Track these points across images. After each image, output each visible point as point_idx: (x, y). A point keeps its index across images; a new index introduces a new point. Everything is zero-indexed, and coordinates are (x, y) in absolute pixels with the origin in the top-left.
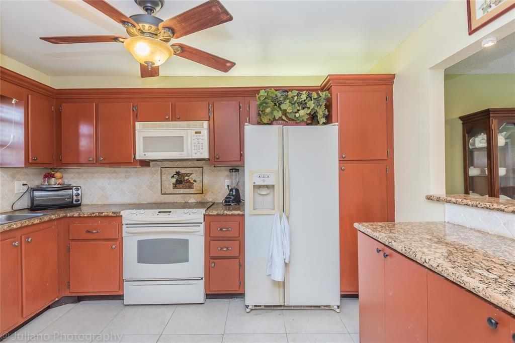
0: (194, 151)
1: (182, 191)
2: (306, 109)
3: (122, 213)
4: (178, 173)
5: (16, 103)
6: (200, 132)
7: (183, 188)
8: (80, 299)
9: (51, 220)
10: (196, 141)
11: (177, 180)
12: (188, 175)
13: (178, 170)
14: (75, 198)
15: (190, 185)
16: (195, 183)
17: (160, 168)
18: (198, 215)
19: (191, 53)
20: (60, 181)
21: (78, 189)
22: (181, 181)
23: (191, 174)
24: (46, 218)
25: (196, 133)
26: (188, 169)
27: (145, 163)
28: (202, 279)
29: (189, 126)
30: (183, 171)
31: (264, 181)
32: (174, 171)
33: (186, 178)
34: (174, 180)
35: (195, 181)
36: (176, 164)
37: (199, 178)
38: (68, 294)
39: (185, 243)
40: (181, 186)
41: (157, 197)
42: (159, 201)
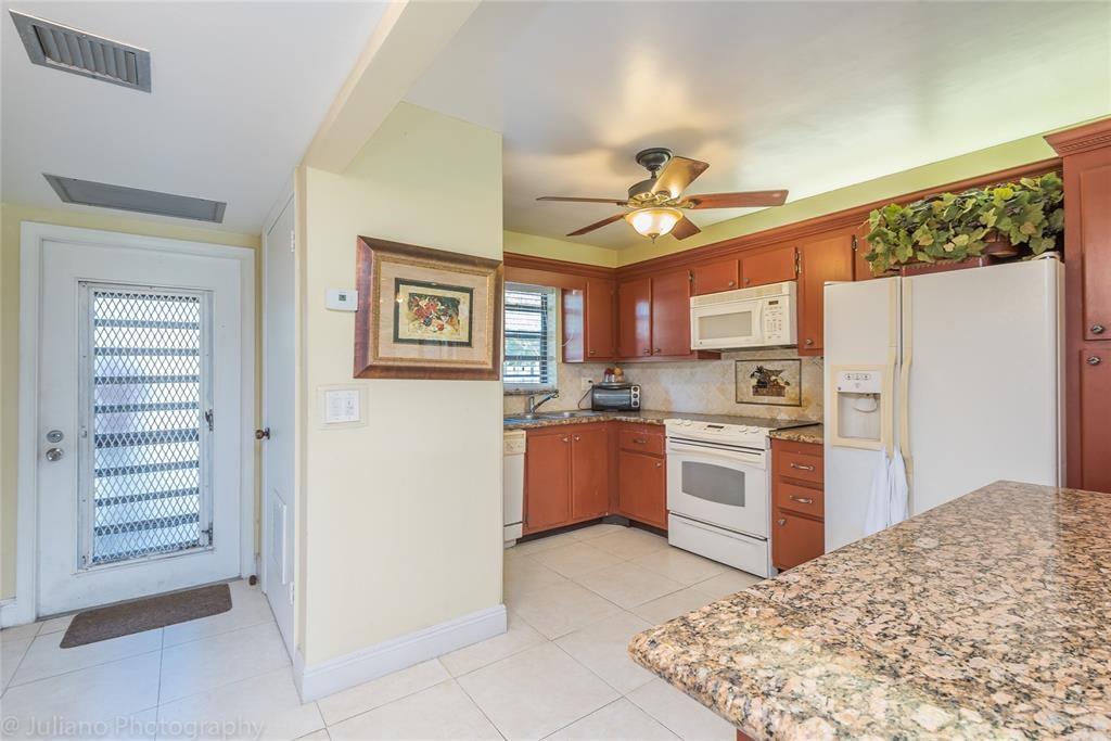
0: (767, 334)
1: (766, 399)
2: (981, 228)
3: (665, 422)
4: (760, 370)
5: (577, 293)
6: (777, 302)
7: (767, 394)
8: (632, 524)
9: (599, 422)
10: (770, 317)
11: (759, 382)
12: (778, 373)
13: (760, 364)
14: (633, 400)
15: (779, 391)
16: (787, 388)
17: (734, 362)
18: (759, 436)
19: (711, 201)
20: (620, 378)
21: (635, 389)
22: (766, 384)
23: (781, 372)
24: (611, 418)
25: (771, 303)
26: (776, 363)
27: (714, 355)
28: (766, 540)
29: (759, 293)
30: (768, 366)
31: (857, 385)
32: (753, 367)
33: (773, 378)
34: (754, 382)
35: (787, 383)
36: (758, 355)
37: (794, 378)
38: (617, 512)
39: (740, 476)
40: (765, 391)
41: (731, 407)
42: (732, 413)
